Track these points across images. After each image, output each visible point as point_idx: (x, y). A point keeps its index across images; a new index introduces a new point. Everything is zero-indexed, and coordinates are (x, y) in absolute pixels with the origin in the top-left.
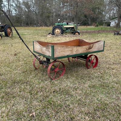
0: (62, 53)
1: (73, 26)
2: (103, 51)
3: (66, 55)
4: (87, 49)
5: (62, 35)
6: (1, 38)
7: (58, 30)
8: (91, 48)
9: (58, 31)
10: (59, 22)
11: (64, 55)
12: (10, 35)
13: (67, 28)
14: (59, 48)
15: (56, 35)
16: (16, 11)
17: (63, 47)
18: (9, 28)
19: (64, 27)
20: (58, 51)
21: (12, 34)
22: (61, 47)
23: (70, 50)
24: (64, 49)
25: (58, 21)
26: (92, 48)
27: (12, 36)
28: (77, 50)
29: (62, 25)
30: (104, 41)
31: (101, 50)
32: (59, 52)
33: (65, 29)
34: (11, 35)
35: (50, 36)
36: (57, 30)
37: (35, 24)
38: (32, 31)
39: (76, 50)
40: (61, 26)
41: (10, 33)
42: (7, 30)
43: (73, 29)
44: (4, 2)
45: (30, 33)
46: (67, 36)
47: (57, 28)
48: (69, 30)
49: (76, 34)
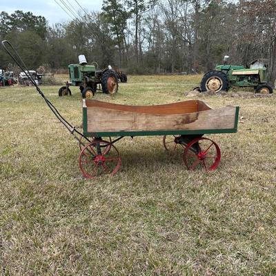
0: (107, 124)
1: (257, 72)
2: (234, 130)
3: (118, 131)
4: (177, 122)
6: (93, 95)
7: (217, 81)
8: (190, 120)
9: (214, 84)
10: (226, 63)
11: (112, 129)
12: (112, 91)
13: (242, 77)
14: (100, 114)
15: (209, 93)
16: (150, 40)
17: (110, 112)
18: (111, 76)
19: (234, 73)
20: (97, 120)
21: (118, 90)
22: (103, 112)
23: (129, 121)
24: (112, 117)
25: (224, 60)
26: (193, 121)
28: (147, 123)
29: (228, 70)
30: (238, 109)
32: (100, 123)
33: (235, 79)
34: (114, 89)
35: (193, 95)
36: (212, 82)
37: (186, 68)
39: (144, 122)
40: (225, 72)
41: (113, 85)
42: (106, 80)
43: (256, 80)
44: (128, 25)
45: (159, 88)
46: (236, 95)
47: (214, 77)
48: (246, 81)
49: (261, 91)
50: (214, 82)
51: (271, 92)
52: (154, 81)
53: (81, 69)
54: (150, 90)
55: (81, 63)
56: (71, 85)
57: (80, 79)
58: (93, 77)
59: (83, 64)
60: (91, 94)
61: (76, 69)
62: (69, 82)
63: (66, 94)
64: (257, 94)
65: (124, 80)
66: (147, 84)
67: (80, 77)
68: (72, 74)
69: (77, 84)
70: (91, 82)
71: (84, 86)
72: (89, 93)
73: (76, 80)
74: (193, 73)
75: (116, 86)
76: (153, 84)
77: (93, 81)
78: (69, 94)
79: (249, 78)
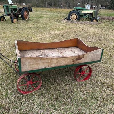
1: (92, 12)
4: (73, 60)
5: (78, 21)
6: (17, 21)
7: (75, 16)
9: (74, 17)
12: (26, 18)
13: (85, 14)
15: (72, 21)
18: (26, 11)
19: (82, 12)
21: (29, 17)
27: (29, 19)
31: (96, 60)
33: (83, 15)
34: (27, 17)
36: (73, 16)
38: (52, 14)
40: (78, 11)
41: (27, 16)
42: (24, 13)
43: (91, 16)
45: (48, 16)
46: (83, 22)
47: (74, 14)
48: (87, 16)
49: (93, 21)
50: (74, 16)
51: (97, 21)
52: (45, 12)
53: (10, 7)
54: (44, 17)
55: (9, 4)
56: (5, 15)
57: (10, 13)
58: (16, 11)
59: (11, 4)
60: (16, 20)
61: (7, 7)
62: (4, 14)
63: (3, 20)
64: (92, 22)
65: (31, 10)
66: (42, 13)
67: (10, 12)
68: (6, 10)
69: (8, 15)
70: (15, 14)
71: (12, 16)
72: (15, 20)
73: (8, 13)
74: (62, 8)
75: (28, 16)
76: (45, 13)
77: (17, 13)
78: (4, 20)
79: (89, 15)
